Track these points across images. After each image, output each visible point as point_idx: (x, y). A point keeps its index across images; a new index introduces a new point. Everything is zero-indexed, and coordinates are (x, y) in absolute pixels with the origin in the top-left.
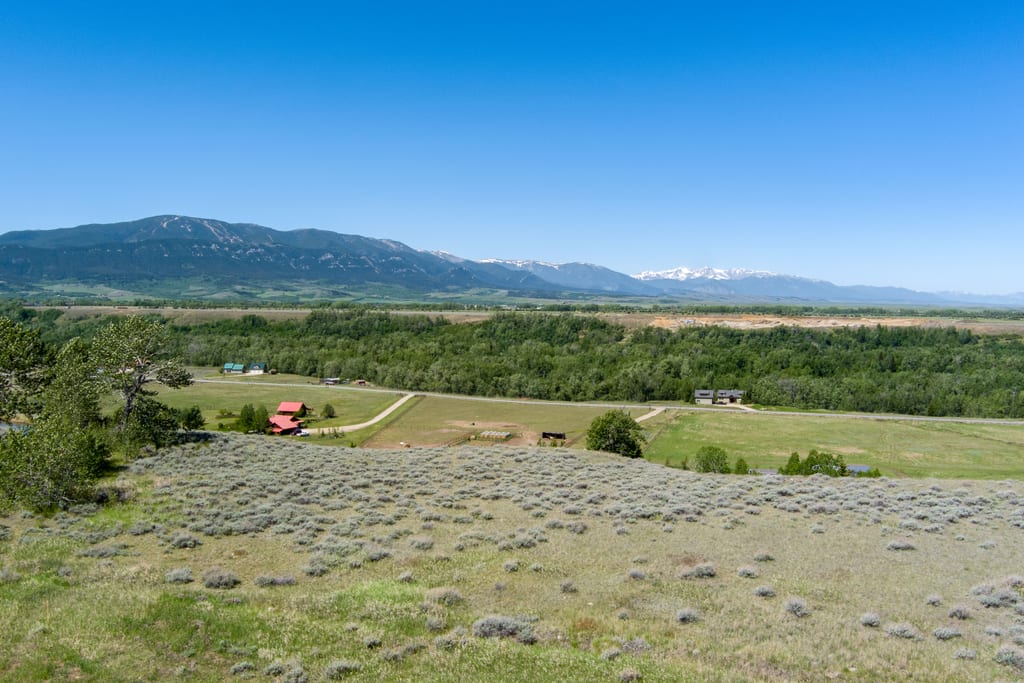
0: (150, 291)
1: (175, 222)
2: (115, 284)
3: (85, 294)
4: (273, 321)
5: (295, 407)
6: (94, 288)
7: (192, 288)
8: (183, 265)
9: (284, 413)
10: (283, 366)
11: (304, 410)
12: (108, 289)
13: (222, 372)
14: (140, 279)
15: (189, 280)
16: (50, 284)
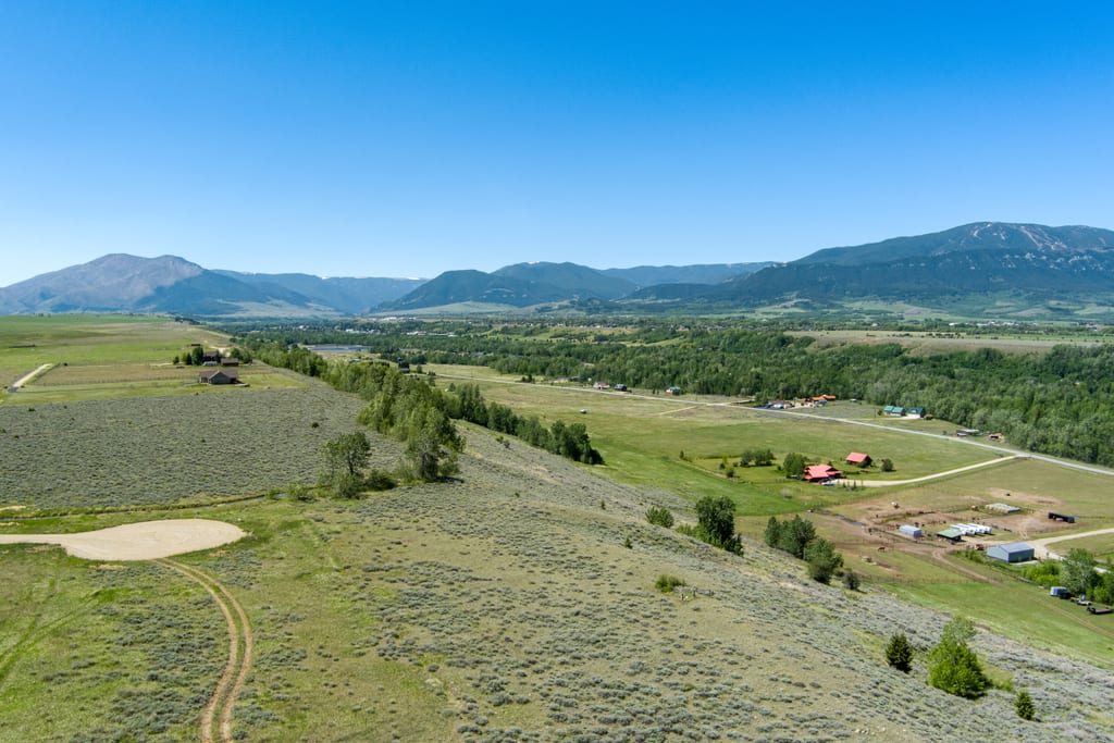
0: (951, 307)
1: (987, 230)
2: (915, 300)
3: (882, 312)
4: (1012, 354)
5: (859, 458)
6: (894, 305)
7: (998, 304)
8: (991, 279)
9: (851, 463)
10: (938, 413)
11: (868, 461)
12: (907, 306)
13: (880, 413)
14: (942, 294)
15: (996, 295)
16: (850, 302)
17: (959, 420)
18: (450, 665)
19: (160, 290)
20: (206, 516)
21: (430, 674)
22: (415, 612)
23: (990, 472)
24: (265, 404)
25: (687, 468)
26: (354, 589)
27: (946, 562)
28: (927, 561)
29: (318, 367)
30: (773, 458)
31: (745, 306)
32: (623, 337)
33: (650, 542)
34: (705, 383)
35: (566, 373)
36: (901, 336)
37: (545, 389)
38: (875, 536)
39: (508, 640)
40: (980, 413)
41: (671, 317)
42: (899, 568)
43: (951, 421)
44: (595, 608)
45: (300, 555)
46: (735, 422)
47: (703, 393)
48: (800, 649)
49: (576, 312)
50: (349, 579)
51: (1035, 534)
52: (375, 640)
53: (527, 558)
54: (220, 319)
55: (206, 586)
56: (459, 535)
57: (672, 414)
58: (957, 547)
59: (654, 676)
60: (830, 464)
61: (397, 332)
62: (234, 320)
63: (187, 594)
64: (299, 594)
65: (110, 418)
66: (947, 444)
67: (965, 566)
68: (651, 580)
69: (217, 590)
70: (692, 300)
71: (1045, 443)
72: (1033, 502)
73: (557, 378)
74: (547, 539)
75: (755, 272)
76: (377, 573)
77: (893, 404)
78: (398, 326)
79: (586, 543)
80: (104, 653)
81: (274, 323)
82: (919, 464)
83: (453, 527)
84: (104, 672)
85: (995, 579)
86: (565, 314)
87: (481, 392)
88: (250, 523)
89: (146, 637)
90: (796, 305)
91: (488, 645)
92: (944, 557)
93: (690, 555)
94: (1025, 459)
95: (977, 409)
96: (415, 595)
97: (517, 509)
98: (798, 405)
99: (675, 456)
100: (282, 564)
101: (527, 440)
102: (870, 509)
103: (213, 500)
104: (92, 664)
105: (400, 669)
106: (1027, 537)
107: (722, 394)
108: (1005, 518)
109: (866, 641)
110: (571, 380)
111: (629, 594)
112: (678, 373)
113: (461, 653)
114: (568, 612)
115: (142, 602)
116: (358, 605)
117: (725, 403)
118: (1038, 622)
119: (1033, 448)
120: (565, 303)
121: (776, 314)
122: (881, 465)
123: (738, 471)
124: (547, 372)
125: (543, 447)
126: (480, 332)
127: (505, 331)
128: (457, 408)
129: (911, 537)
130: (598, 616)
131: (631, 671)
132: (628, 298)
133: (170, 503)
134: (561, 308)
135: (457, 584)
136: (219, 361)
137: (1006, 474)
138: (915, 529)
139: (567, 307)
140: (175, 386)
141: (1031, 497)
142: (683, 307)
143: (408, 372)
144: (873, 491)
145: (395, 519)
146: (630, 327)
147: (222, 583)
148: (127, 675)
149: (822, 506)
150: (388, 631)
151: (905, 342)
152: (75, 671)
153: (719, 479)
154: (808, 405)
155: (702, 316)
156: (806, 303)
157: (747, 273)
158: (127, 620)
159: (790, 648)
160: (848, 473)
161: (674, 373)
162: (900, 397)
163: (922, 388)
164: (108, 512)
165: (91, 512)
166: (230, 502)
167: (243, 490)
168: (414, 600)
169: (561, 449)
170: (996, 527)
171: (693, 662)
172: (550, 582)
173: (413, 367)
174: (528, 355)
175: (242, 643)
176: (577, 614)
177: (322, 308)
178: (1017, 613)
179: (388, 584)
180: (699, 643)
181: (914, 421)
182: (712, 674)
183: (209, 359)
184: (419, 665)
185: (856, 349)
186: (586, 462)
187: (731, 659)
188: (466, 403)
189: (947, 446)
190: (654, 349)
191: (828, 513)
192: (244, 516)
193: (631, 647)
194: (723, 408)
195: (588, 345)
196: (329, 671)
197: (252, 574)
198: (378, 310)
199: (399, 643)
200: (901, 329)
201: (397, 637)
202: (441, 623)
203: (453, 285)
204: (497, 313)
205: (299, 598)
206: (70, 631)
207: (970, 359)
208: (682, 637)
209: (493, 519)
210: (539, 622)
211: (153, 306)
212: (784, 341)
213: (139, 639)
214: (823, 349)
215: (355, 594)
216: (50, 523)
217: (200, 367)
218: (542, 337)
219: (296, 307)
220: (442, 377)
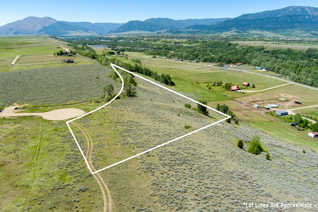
0: (281, 33)
1: (295, 8)
3: (260, 34)
5: (246, 84)
6: (264, 32)
7: (296, 32)
8: (294, 24)
9: (244, 85)
10: (271, 69)
11: (248, 85)
12: (268, 32)
13: (254, 69)
14: (279, 29)
15: (295, 29)
16: (251, 31)
17: (276, 72)
18: (137, 147)
19: (45, 28)
20: (74, 107)
21: (133, 149)
22: (128, 134)
23: (282, 88)
24: (83, 70)
25: (198, 86)
26: (113, 128)
27: (264, 115)
28: (259, 115)
29: (95, 56)
30: (222, 83)
31: (220, 32)
32: (182, 43)
33: (185, 113)
34: (205, 59)
35: (165, 55)
36: (264, 43)
37: (159, 60)
38: (247, 108)
39: (150, 141)
40: (283, 70)
41: (197, 35)
42: (251, 117)
43: (274, 72)
44: (170, 133)
45: (99, 119)
46: (212, 72)
47: (204, 62)
48: (216, 144)
49: (169, 34)
50: (112, 125)
51: (290, 107)
52: (120, 141)
53: (154, 119)
54: (63, 36)
55: (79, 127)
56: (137, 113)
57: (195, 69)
58: (268, 111)
59: (182, 150)
60: (237, 86)
61: (115, 41)
62: (67, 37)
63: (75, 129)
64: (101, 129)
65: (42, 75)
66: (272, 79)
67: (269, 117)
68: (184, 126)
69: (82, 128)
70: (203, 30)
71: (299, 80)
72: (291, 97)
73: (163, 57)
74: (159, 114)
75: (223, 21)
76: (118, 123)
77: (259, 66)
78: (116, 39)
79: (169, 115)
80: (59, 145)
81: (79, 37)
82: (262, 86)
83: (136, 110)
84: (61, 149)
85: (276, 120)
86: (165, 35)
87: (141, 61)
88: (86, 109)
89: (68, 141)
90: (235, 32)
91: (145, 142)
92: (264, 114)
93: (195, 117)
94: (293, 84)
95: (282, 68)
96: (128, 130)
97: (151, 105)
98: (231, 66)
99: (195, 83)
100: (95, 121)
101: (154, 78)
102: (247, 99)
103: (75, 102)
104: (58, 147)
105: (126, 148)
106: (288, 108)
107: (210, 62)
108: (283, 102)
109: (234, 140)
110: (167, 57)
111: (178, 130)
112: (198, 55)
113: (139, 144)
114: (164, 134)
115: (65, 132)
116: (115, 132)
117: (210, 65)
118: (284, 132)
119: (296, 81)
120: (166, 31)
121: (228, 34)
122: (252, 86)
123: (212, 87)
124: (160, 55)
125: (158, 80)
126: (140, 40)
127: (147, 40)
128: (134, 69)
129: (256, 108)
130: (170, 135)
131: (177, 149)
132: (184, 29)
133: (64, 103)
134: (164, 32)
135: (138, 126)
136: (67, 54)
137: (286, 89)
138: (257, 106)
139: (166, 32)
140: (56, 64)
141: (292, 96)
142: (201, 32)
143: (120, 54)
144: (248, 94)
145: (121, 108)
146: (184, 39)
147: (83, 126)
148: (66, 150)
149: (234, 98)
150: (123, 139)
151: (265, 46)
152: (55, 149)
153: (206, 90)
154: (234, 66)
155: (206, 35)
156: (238, 31)
157: (220, 21)
158: (63, 136)
159: (213, 144)
160: (242, 88)
161: (196, 55)
162: (261, 64)
163: (267, 61)
164: (50, 106)
165: (45, 106)
166: (79, 103)
167: (82, 99)
168: (128, 131)
169: (163, 82)
170: (280, 105)
171: (191, 147)
172: (159, 126)
173: (121, 53)
174: (154, 49)
175: (90, 142)
176: (166, 135)
177: (93, 32)
178: (278, 130)
179: (121, 127)
180: (193, 142)
181: (263, 72)
182: (195, 150)
183: (64, 54)
184: (130, 147)
185: (250, 47)
186: (170, 85)
187: (200, 146)
188: (137, 67)
189: (272, 80)
190: (191, 47)
191: (235, 100)
192: (83, 107)
193: (177, 143)
194: (210, 67)
195: (172, 45)
196: (110, 149)
197: (89, 124)
198: (110, 33)
199: (125, 142)
200: (265, 41)
201: (125, 140)
202: (135, 137)
203: (132, 25)
204: (145, 34)
205: (101, 130)
206: (50, 139)
207: (284, 51)
208: (189, 141)
209: (145, 108)
210: (157, 137)
211: (43, 32)
212: (230, 45)
213: (67, 141)
214: (241, 47)
215: (114, 129)
216: (36, 109)
217: (62, 56)
218: (158, 42)
219: (85, 32)
220: (129, 56)
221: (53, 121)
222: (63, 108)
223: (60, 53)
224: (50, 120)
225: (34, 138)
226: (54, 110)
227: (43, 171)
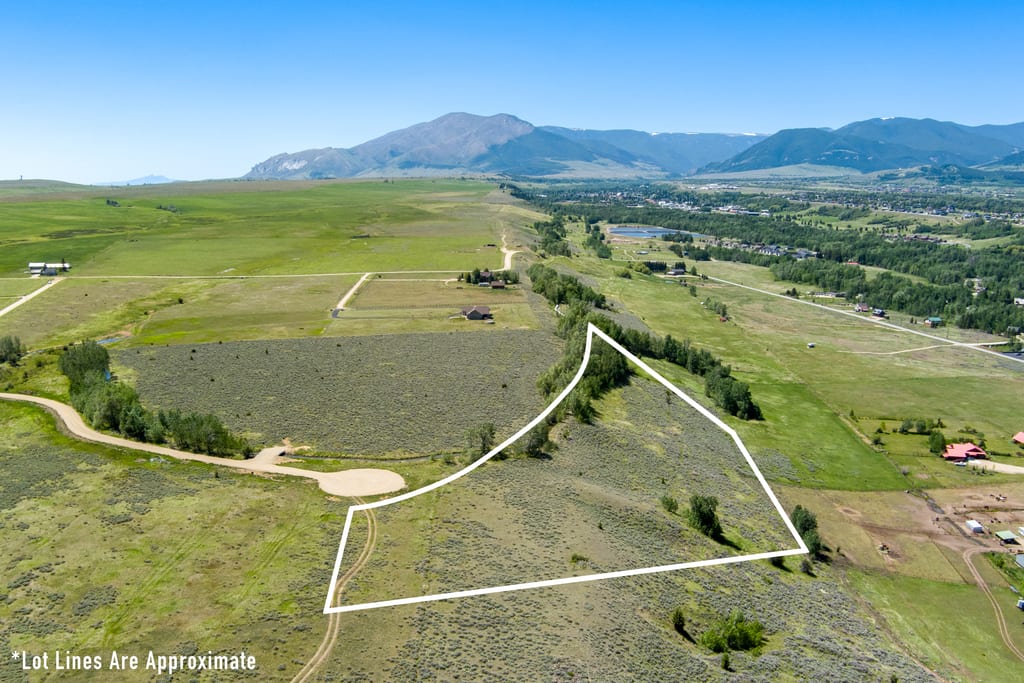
9: (1015, 442)
18: (438, 580)
19: (493, 148)
20: (393, 468)
22: (446, 551)
25: (845, 429)
26: (430, 532)
32: (950, 229)
35: (839, 285)
37: (801, 308)
38: (932, 526)
44: (528, 565)
45: (420, 506)
47: (965, 327)
49: (925, 182)
50: (432, 525)
52: (418, 562)
53: (528, 528)
55: (369, 519)
56: (510, 505)
57: (902, 355)
59: (514, 603)
61: (709, 207)
62: (559, 181)
63: (358, 521)
64: (404, 531)
69: (375, 521)
73: (826, 292)
76: (447, 524)
78: (714, 198)
79: (573, 522)
80: (314, 548)
83: (510, 498)
84: (311, 557)
86: (904, 187)
87: (729, 309)
88: (411, 478)
91: (461, 574)
96: (453, 542)
100: (409, 510)
103: (403, 456)
104: (308, 552)
110: (837, 296)
113: (446, 576)
115: (336, 524)
116: (426, 542)
117: (975, 343)
120: (915, 169)
123: (890, 438)
124: (820, 284)
125: (712, 397)
126: (796, 210)
127: (823, 211)
130: (525, 569)
133: (380, 455)
134: (908, 176)
135: (479, 538)
136: (490, 282)
140: (442, 318)
143: (683, 274)
146: (964, 215)
147: (377, 518)
148: (318, 560)
149: (927, 487)
150: (427, 558)
152: (302, 555)
158: (329, 533)
164: (347, 458)
165: (339, 457)
166: (411, 458)
167: (423, 449)
168: (450, 544)
169: (722, 404)
171: (538, 601)
175: (367, 553)
176: (515, 566)
177: (648, 166)
179: (447, 532)
183: (487, 278)
191: (924, 496)
192: (411, 471)
196: (391, 573)
197: (392, 515)
198: (704, 171)
199: (427, 566)
201: (428, 562)
202: (452, 559)
203: (788, 146)
205: (404, 533)
206: (305, 534)
211: (487, 164)
213: (330, 543)
215: (429, 535)
216: (318, 462)
217: (476, 286)
218: (856, 224)
219: (622, 166)
220: (713, 281)
221: (332, 496)
222: (371, 466)
223: (472, 277)
224: (329, 492)
225: (280, 526)
226: (351, 470)
227: (263, 589)
